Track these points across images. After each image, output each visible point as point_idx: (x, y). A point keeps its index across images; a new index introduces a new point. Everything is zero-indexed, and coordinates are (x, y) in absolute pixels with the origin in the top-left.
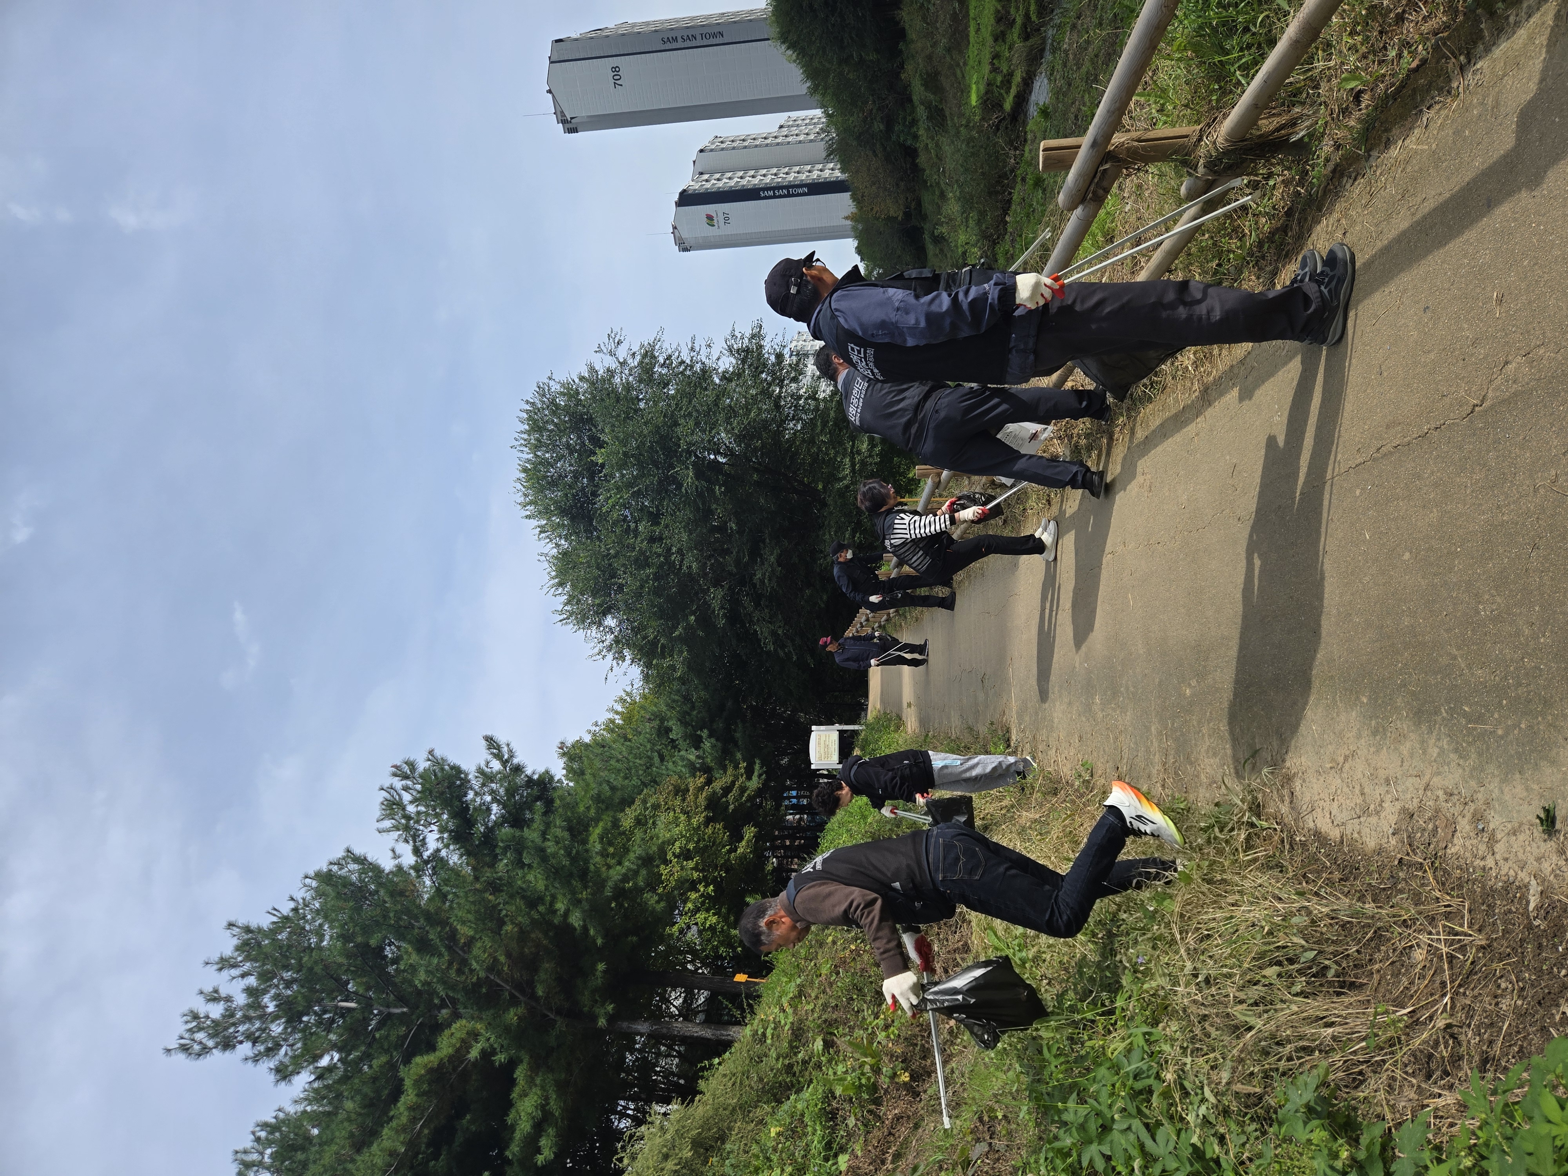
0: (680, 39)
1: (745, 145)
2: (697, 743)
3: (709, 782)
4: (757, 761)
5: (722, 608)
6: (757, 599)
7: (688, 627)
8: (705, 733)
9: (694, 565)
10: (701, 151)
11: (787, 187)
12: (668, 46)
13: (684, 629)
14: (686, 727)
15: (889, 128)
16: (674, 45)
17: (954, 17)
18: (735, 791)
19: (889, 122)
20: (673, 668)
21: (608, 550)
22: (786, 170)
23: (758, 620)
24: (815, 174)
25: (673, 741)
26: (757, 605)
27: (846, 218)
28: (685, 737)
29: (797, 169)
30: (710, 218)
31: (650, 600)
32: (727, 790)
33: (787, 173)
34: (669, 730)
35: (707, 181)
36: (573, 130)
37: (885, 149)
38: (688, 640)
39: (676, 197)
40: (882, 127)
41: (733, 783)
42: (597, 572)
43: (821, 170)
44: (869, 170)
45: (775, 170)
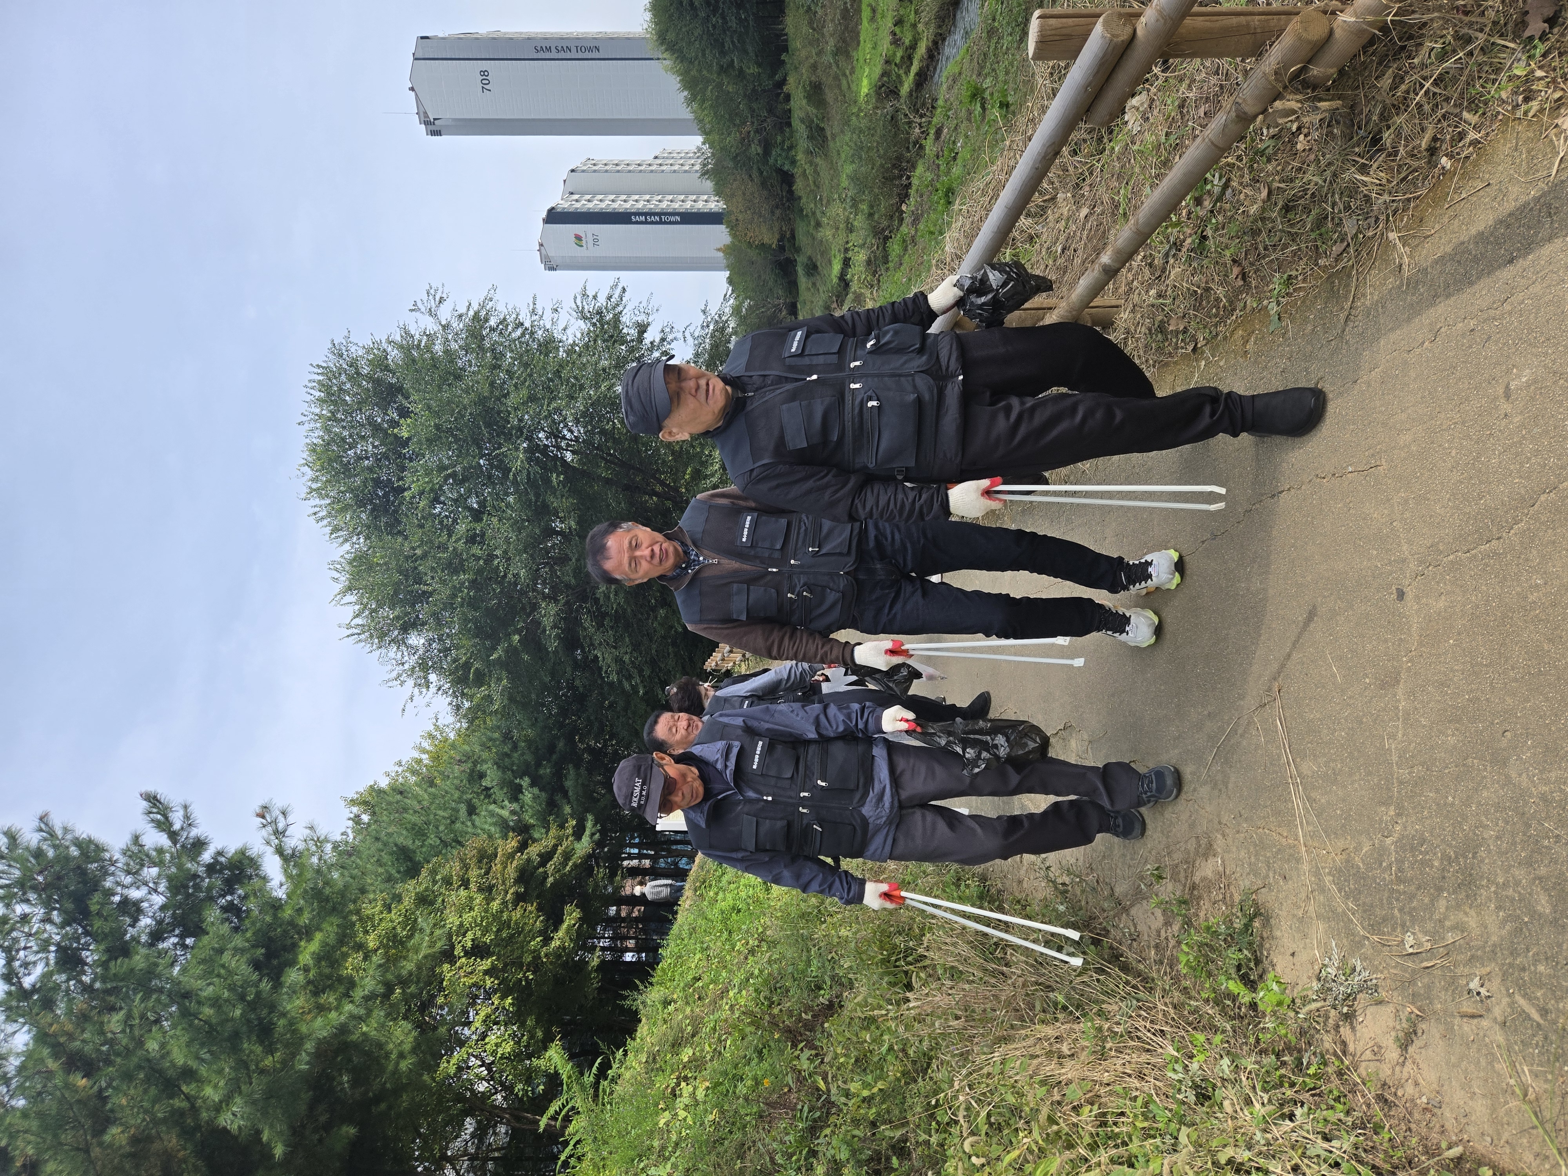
0: (553, 49)
1: (618, 169)
2: (515, 793)
3: (523, 846)
4: (590, 817)
5: (555, 626)
6: (600, 617)
7: (512, 651)
8: (525, 782)
9: (522, 572)
10: (573, 171)
11: (659, 214)
12: (541, 55)
13: (506, 651)
14: (504, 772)
15: (767, 152)
16: (548, 55)
17: (845, 14)
18: (557, 858)
19: (767, 147)
20: (488, 699)
21: (414, 549)
22: (659, 197)
23: (600, 644)
24: (688, 205)
25: (487, 789)
26: (600, 625)
27: (719, 250)
28: (503, 784)
29: (671, 197)
30: (578, 238)
31: (464, 614)
32: (546, 857)
33: (660, 201)
34: (482, 776)
35: (577, 201)
36: (436, 133)
37: (761, 173)
38: (510, 664)
39: (544, 214)
40: (760, 150)
41: (555, 847)
42: (397, 577)
43: (695, 201)
44: (744, 194)
45: (647, 197)
